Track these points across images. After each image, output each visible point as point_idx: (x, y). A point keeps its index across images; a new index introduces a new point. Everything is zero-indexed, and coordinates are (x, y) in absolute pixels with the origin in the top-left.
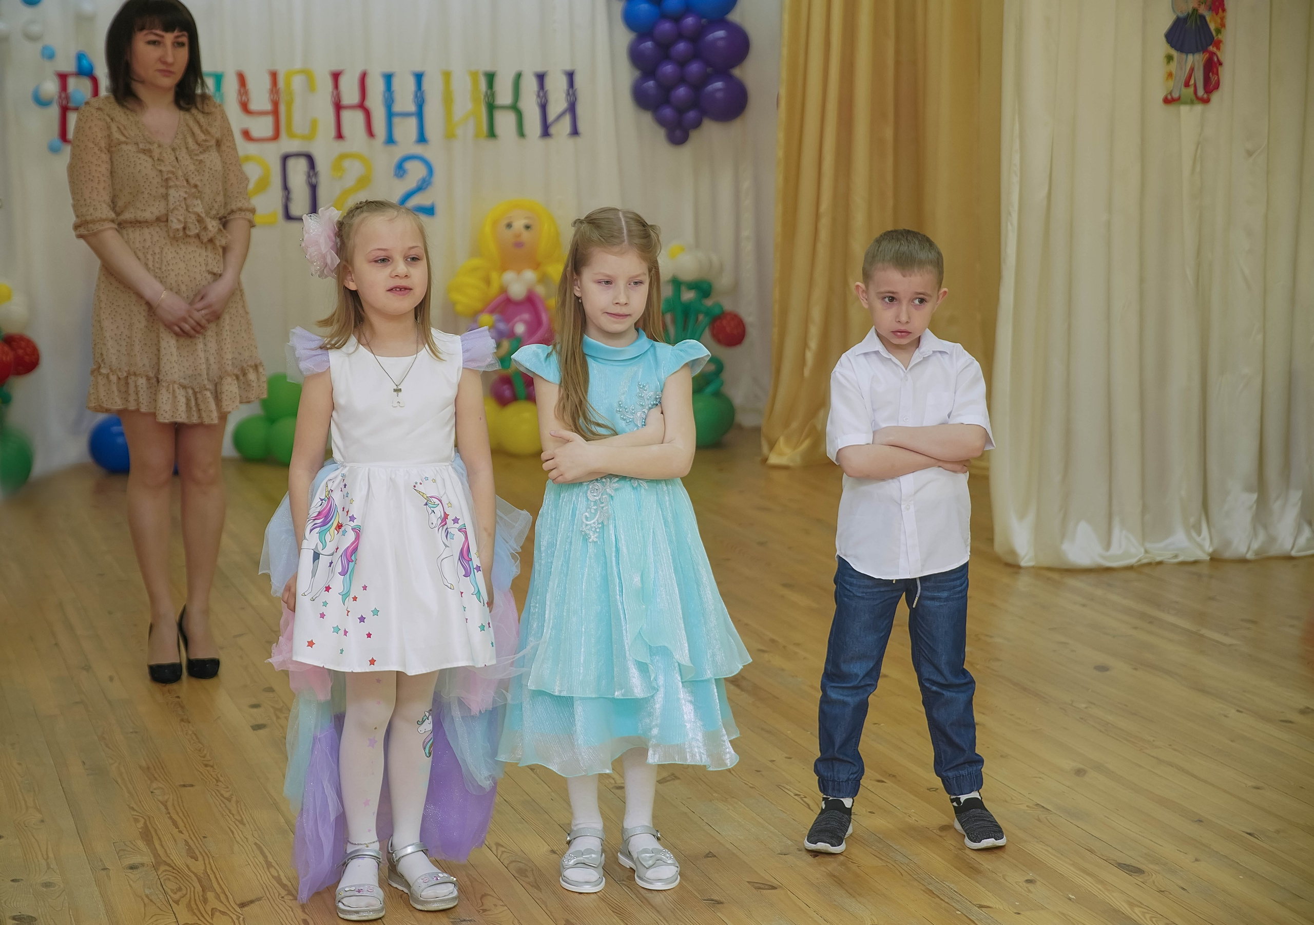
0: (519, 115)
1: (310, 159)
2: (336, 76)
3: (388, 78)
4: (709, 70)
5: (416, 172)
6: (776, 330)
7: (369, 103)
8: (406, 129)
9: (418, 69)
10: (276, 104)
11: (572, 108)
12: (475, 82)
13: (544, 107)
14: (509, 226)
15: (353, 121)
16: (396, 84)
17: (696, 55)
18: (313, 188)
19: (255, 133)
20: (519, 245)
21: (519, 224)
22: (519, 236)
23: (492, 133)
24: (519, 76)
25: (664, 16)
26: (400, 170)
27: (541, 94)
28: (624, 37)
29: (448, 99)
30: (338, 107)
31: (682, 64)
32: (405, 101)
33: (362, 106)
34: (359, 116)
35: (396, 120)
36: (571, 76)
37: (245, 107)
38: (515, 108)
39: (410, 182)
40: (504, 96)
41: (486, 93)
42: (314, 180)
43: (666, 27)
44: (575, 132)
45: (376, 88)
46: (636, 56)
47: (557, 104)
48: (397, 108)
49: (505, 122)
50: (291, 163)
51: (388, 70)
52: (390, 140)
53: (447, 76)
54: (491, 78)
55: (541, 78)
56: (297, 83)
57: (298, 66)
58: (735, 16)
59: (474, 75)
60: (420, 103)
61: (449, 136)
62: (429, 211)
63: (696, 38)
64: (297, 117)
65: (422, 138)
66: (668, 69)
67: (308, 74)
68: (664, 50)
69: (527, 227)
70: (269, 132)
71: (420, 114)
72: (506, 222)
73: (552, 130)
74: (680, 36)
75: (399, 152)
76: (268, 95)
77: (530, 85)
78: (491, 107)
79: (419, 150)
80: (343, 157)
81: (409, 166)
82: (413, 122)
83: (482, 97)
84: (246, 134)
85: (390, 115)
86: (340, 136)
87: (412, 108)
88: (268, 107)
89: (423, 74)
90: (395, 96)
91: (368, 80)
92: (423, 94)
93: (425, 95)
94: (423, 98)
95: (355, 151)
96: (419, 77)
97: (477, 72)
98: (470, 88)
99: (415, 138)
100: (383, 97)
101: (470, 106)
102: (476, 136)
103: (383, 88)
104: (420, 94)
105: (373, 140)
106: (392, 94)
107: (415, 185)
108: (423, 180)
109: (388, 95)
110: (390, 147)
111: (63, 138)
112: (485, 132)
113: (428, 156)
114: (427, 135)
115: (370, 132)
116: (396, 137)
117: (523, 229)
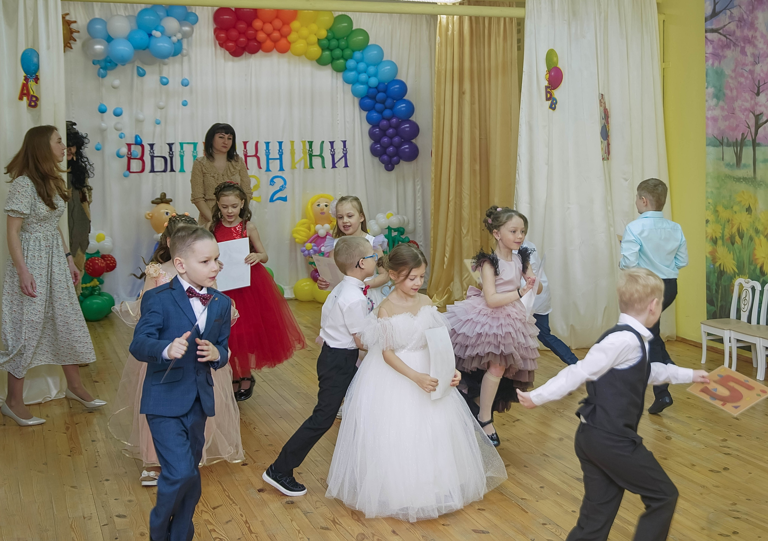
0: (323, 158)
2: (246, 143)
3: (267, 144)
4: (402, 140)
5: (279, 183)
6: (432, 249)
7: (259, 154)
8: (275, 165)
9: (280, 140)
11: (345, 156)
12: (304, 145)
13: (333, 156)
14: (318, 205)
15: (252, 162)
16: (271, 146)
17: (397, 134)
20: (323, 213)
21: (322, 205)
22: (322, 210)
23: (311, 167)
24: (323, 142)
25: (384, 118)
26: (272, 182)
27: (332, 150)
28: (367, 127)
29: (293, 152)
30: (246, 156)
31: (391, 138)
32: (274, 153)
33: (256, 156)
34: (255, 159)
35: (270, 161)
36: (344, 142)
38: (321, 156)
39: (277, 187)
40: (316, 152)
41: (309, 150)
43: (385, 122)
44: (346, 166)
45: (262, 148)
46: (371, 134)
47: (339, 154)
48: (270, 157)
49: (317, 161)
51: (268, 141)
52: (268, 170)
53: (292, 142)
54: (311, 143)
55: (332, 143)
58: (413, 118)
60: (281, 155)
61: (293, 168)
62: (285, 199)
63: (397, 127)
65: (281, 169)
66: (386, 140)
68: (384, 133)
69: (326, 206)
71: (281, 158)
73: (336, 165)
74: (390, 126)
75: (271, 175)
77: (327, 146)
78: (311, 156)
79: (280, 174)
81: (275, 180)
82: (278, 161)
83: (308, 151)
85: (268, 159)
87: (278, 157)
89: (282, 142)
90: (270, 151)
91: (259, 145)
92: (282, 150)
93: (283, 151)
94: (282, 152)
95: (253, 174)
96: (280, 143)
97: (305, 141)
98: (302, 148)
99: (279, 169)
100: (265, 151)
101: (302, 155)
102: (304, 168)
103: (265, 148)
104: (281, 151)
105: (261, 169)
106: (269, 150)
107: (279, 189)
108: (282, 186)
109: (267, 151)
110: (268, 173)
111: (129, 171)
112: (309, 166)
113: (284, 176)
114: (284, 168)
115: (259, 167)
116: (271, 168)
117: (325, 207)
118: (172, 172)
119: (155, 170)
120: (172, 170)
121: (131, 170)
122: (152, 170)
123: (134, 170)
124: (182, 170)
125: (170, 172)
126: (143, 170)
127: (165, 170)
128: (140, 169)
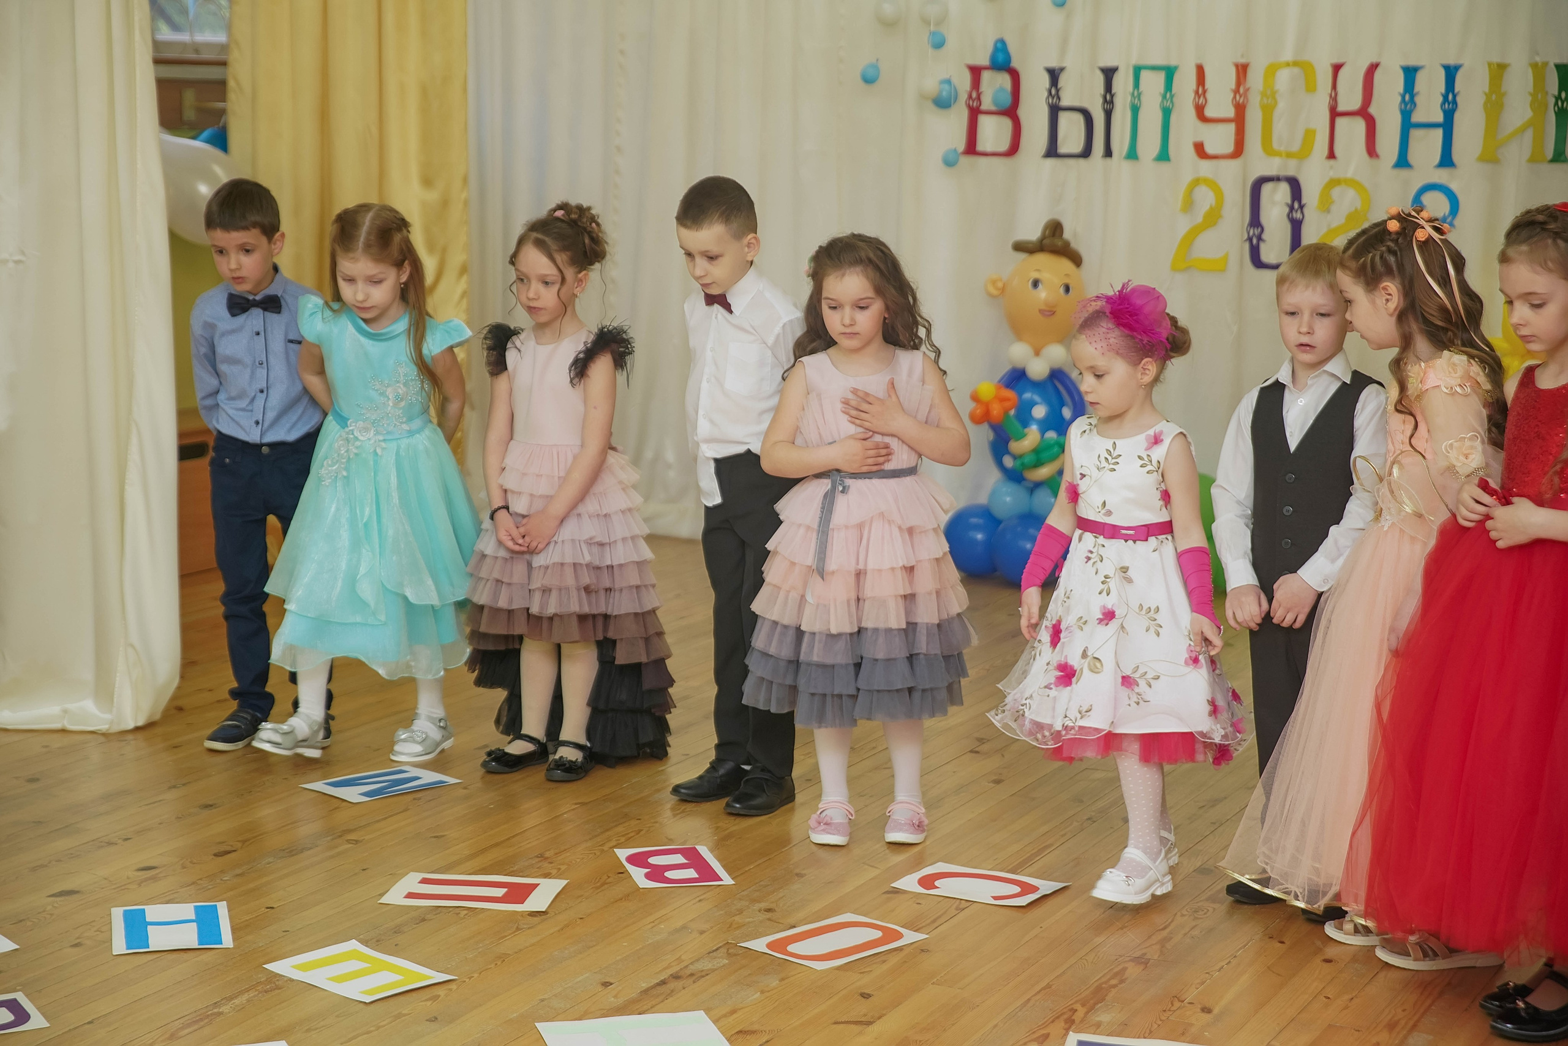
1: (1295, 185)
2: (1337, 68)
3: (1410, 73)
5: (1437, 206)
7: (1372, 110)
8: (1427, 147)
9: (1452, 62)
10: (1240, 109)
12: (1541, 79)
15: (1352, 131)
16: (1421, 82)
18: (1296, 226)
19: (1209, 149)
23: (1560, 156)
29: (1495, 104)
30: (1334, 114)
32: (1430, 109)
33: (1364, 112)
34: (1360, 125)
35: (1415, 134)
37: (1200, 111)
41: (1558, 98)
42: (1298, 215)
45: (1389, 87)
48: (1417, 117)
50: (1267, 189)
51: (1412, 62)
52: (1403, 162)
53: (1498, 69)
56: (1284, 78)
57: (1288, 56)
59: (1538, 70)
60: (1450, 109)
61: (1491, 157)
64: (1280, 127)
65: (1447, 160)
67: (1304, 67)
70: (1230, 148)
71: (1448, 126)
75: (1417, 178)
76: (1232, 95)
78: (1563, 116)
79: (1442, 176)
80: (1334, 183)
81: (1427, 199)
82: (1439, 133)
83: (1552, 101)
84: (1200, 150)
85: (1407, 126)
86: (1331, 155)
87: (1439, 118)
88: (1230, 113)
89: (1457, 68)
90: (1417, 99)
91: (1378, 75)
92: (1455, 96)
93: (1458, 99)
94: (1455, 102)
95: (1350, 174)
96: (1451, 72)
97: (1546, 64)
98: (1531, 88)
99: (1437, 159)
100: (1399, 99)
101: (1529, 114)
102: (1533, 160)
103: (1400, 88)
104: (1450, 97)
105: (1374, 161)
106: (1412, 97)
109: (1407, 97)
110: (1404, 173)
111: (971, 149)
112: (1550, 154)
113: (1454, 186)
114: (1456, 157)
115: (1371, 150)
116: (1412, 158)
118: (1108, 159)
119: (1062, 149)
120: (1108, 153)
121: (980, 147)
122: (1052, 151)
123: (989, 148)
124: (1132, 154)
125: (1103, 156)
126: (1014, 149)
127: (1086, 153)
128: (1004, 146)
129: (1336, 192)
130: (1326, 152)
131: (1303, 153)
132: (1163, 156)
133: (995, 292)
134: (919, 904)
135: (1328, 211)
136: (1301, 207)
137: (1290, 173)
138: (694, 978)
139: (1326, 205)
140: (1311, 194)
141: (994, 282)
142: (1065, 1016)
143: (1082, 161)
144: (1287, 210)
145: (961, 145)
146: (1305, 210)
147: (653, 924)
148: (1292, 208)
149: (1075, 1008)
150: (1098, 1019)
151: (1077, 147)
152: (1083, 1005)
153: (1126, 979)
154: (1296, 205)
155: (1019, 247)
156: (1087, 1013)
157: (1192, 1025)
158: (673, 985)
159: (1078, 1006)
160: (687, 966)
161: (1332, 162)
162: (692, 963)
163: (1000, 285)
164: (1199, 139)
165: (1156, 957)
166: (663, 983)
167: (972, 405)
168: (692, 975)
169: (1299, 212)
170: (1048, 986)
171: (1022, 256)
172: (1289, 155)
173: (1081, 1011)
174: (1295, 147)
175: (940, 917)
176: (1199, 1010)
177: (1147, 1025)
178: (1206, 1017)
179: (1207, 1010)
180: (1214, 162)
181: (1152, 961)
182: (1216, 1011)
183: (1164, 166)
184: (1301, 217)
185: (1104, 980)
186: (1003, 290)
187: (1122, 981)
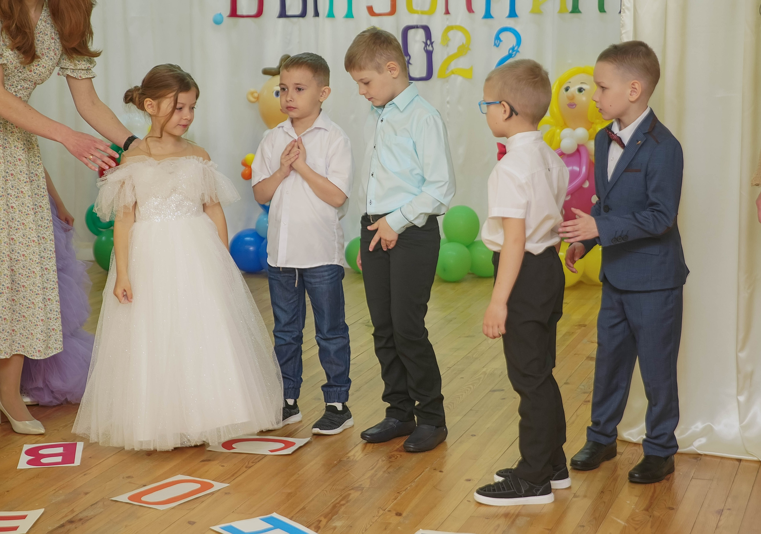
1: (427, 30)
5: (508, 40)
8: (501, 6)
14: (567, 89)
18: (429, 54)
19: (376, 10)
20: (572, 105)
21: (574, 89)
22: (572, 98)
23: (576, 10)
26: (497, 40)
39: (504, 50)
42: (430, 48)
50: (411, 33)
52: (488, 15)
61: (537, 11)
65: (513, 14)
69: (580, 90)
70: (388, 9)
72: (565, 86)
75: (496, 25)
79: (510, 23)
80: (449, 28)
81: (503, 36)
84: (371, 11)
86: (447, 12)
95: (458, 24)
99: (507, 13)
102: (561, 12)
105: (472, 14)
107: (507, 53)
108: (513, 49)
110: (489, 21)
111: (234, 13)
112: (570, 9)
113: (518, 29)
114: (518, 11)
115: (470, 9)
116: (493, 13)
117: (577, 92)
118: (317, 18)
119: (289, 13)
120: (317, 14)
121: (239, 13)
122: (283, 14)
123: (245, 13)
124: (331, 15)
125: (314, 16)
126: (260, 13)
127: (303, 14)
128: (254, 11)
129: (451, 34)
130: (444, 10)
131: (431, 12)
132: (349, 15)
133: (253, 100)
134: (223, 466)
135: (447, 45)
136: (432, 43)
137: (424, 23)
138: (82, 521)
139: (446, 42)
140: (436, 35)
141: (252, 94)
142: (314, 525)
143: (301, 19)
144: (424, 45)
145: (227, 10)
146: (434, 45)
147: (54, 491)
148: (426, 44)
149: (320, 519)
150: (334, 525)
151: (298, 10)
152: (325, 517)
153: (350, 500)
154: (429, 42)
155: (267, 72)
156: (327, 522)
157: (390, 523)
158: (68, 527)
159: (322, 518)
160: (77, 515)
161: (448, 16)
162: (80, 513)
163: (256, 95)
164: (370, 5)
165: (368, 486)
166: (63, 526)
167: (243, 168)
168: (81, 520)
169: (430, 46)
170: (304, 508)
171: (268, 77)
172: (423, 13)
173: (324, 521)
174: (426, 8)
175: (236, 473)
176: (394, 514)
177: (364, 525)
178: (398, 518)
179: (399, 514)
180: (380, 17)
181: (365, 489)
182: (404, 514)
183: (350, 21)
184: (432, 50)
185: (337, 501)
186: (258, 98)
187: (347, 502)
